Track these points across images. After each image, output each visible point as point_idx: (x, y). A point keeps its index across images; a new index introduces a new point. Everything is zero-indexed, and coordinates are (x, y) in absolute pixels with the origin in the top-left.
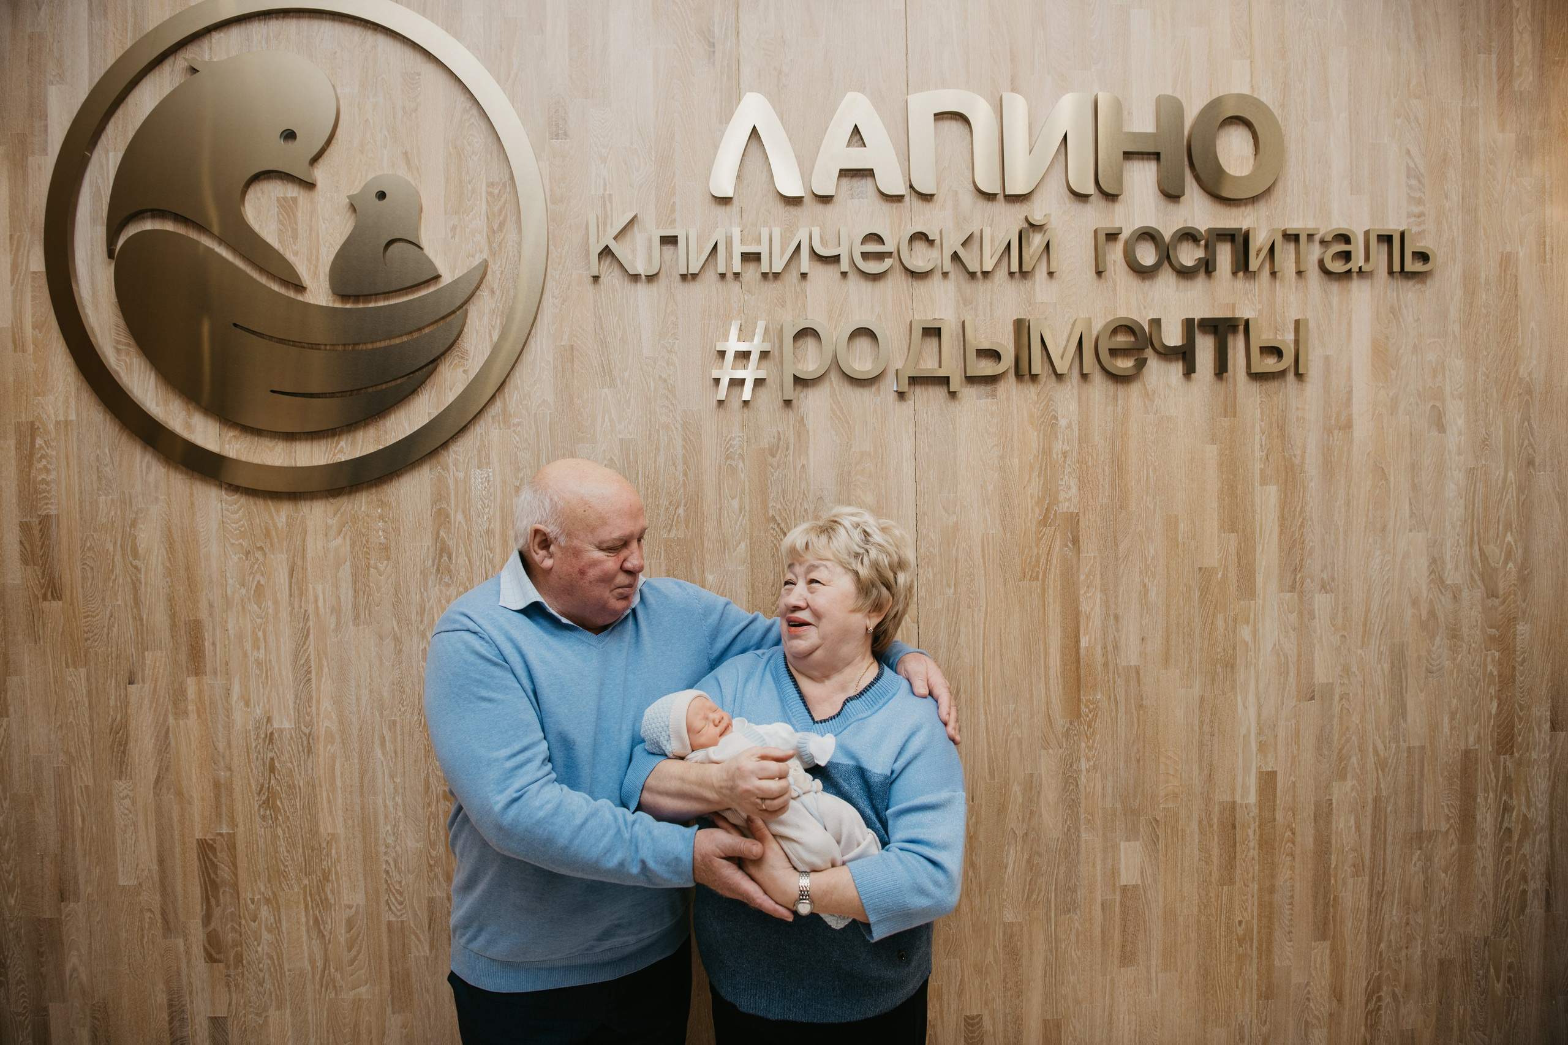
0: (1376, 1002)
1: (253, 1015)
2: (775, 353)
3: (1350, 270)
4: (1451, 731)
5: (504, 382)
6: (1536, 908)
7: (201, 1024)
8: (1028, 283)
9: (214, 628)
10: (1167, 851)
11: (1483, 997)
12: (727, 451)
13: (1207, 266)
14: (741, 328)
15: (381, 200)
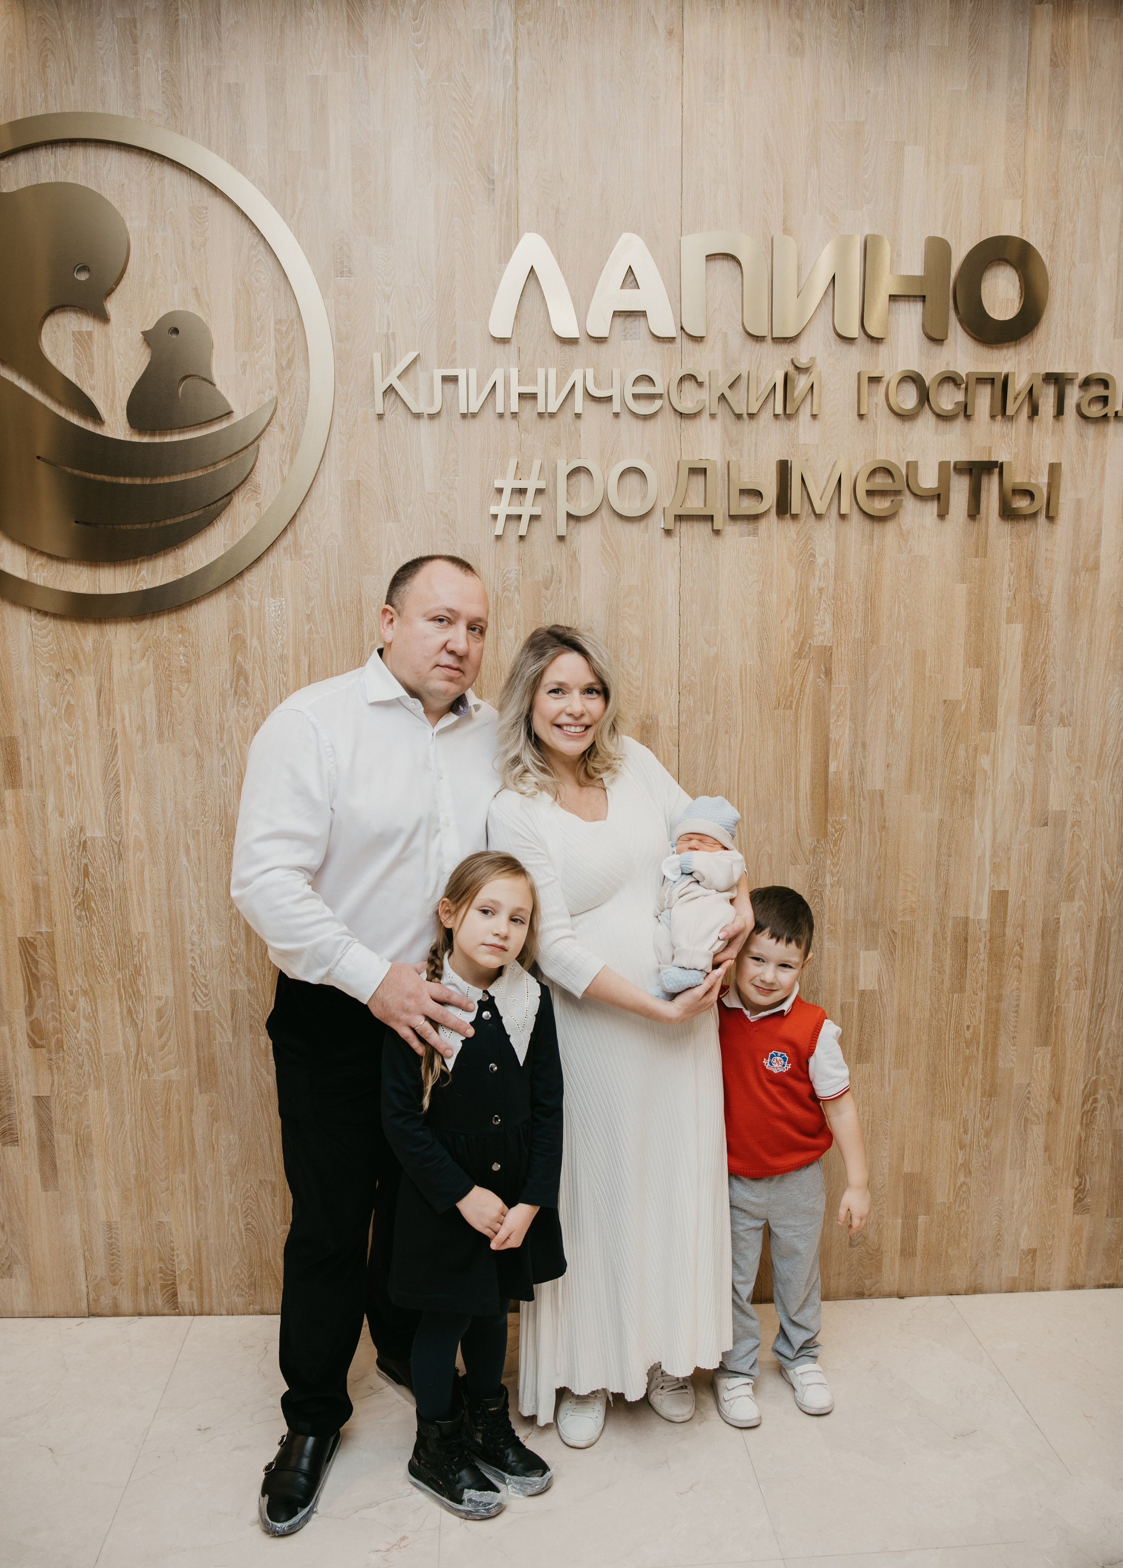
0: (1092, 1104)
1: (74, 1095)
2: (551, 491)
3: (1106, 414)
5: (295, 515)
7: (26, 1103)
8: (792, 424)
9: (28, 745)
10: (902, 960)
12: (504, 583)
13: (966, 411)
14: (517, 467)
15: (174, 336)
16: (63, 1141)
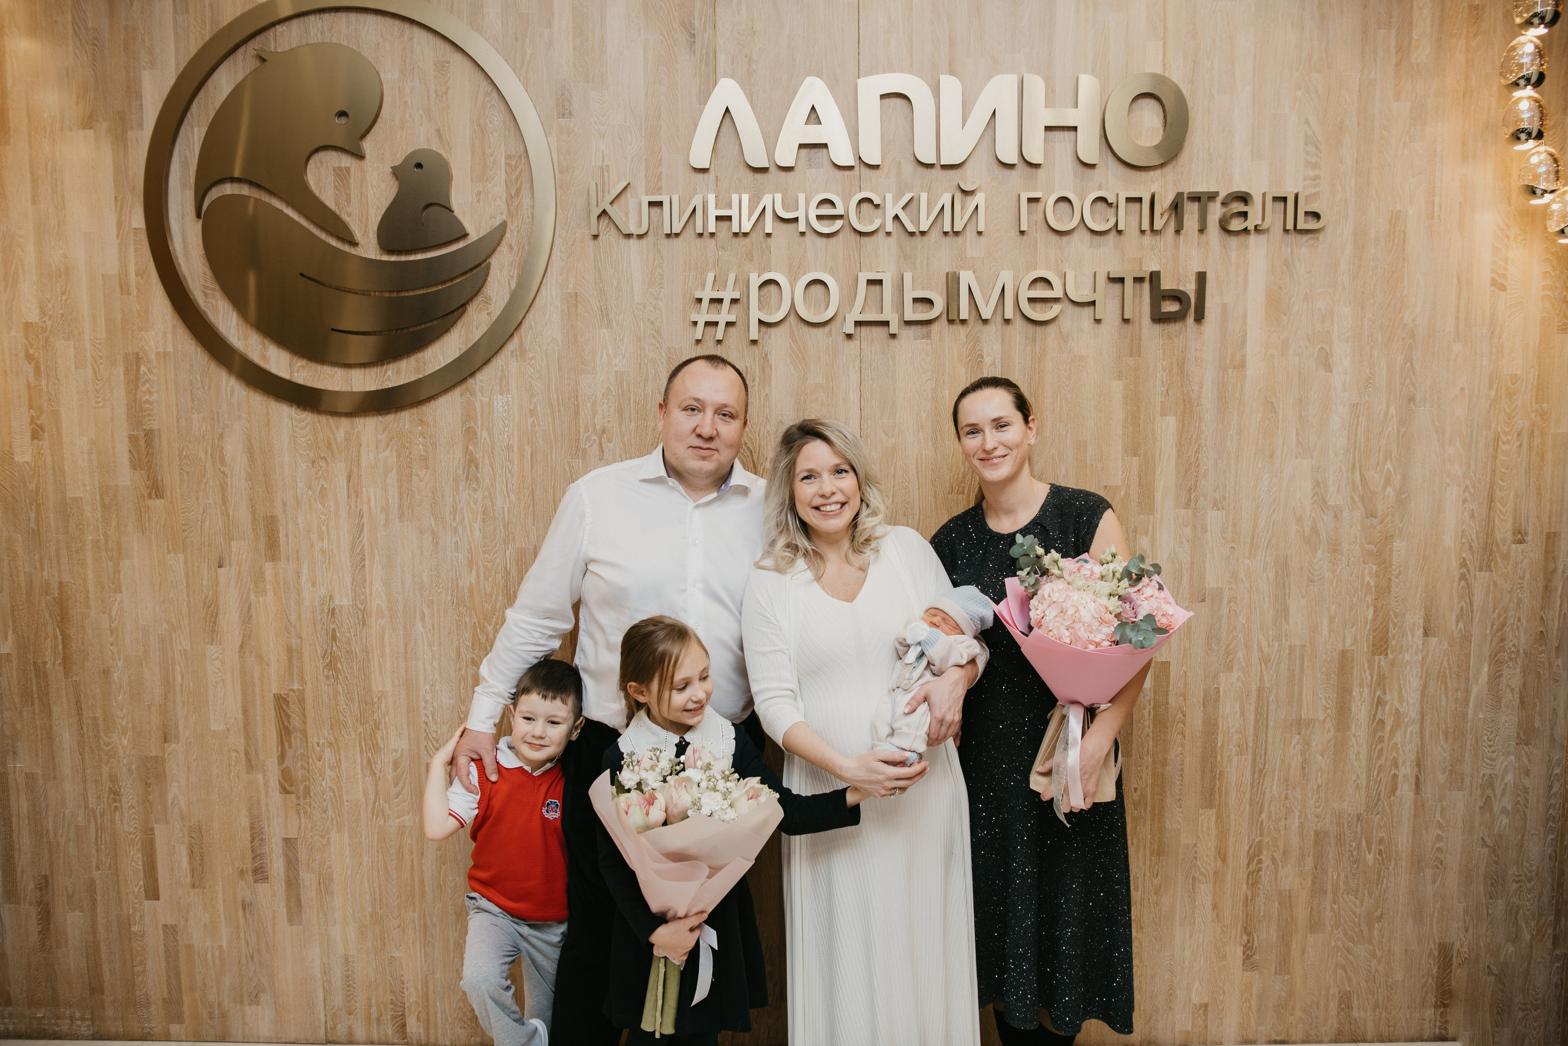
0: (1257, 864)
1: (318, 837)
2: (745, 300)
3: (1247, 228)
4: (1329, 634)
6: (1406, 791)
7: (276, 844)
8: (960, 239)
9: (287, 523)
11: (1355, 866)
13: (1117, 227)
14: (715, 280)
15: (419, 170)
16: (308, 879)
